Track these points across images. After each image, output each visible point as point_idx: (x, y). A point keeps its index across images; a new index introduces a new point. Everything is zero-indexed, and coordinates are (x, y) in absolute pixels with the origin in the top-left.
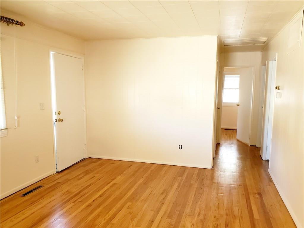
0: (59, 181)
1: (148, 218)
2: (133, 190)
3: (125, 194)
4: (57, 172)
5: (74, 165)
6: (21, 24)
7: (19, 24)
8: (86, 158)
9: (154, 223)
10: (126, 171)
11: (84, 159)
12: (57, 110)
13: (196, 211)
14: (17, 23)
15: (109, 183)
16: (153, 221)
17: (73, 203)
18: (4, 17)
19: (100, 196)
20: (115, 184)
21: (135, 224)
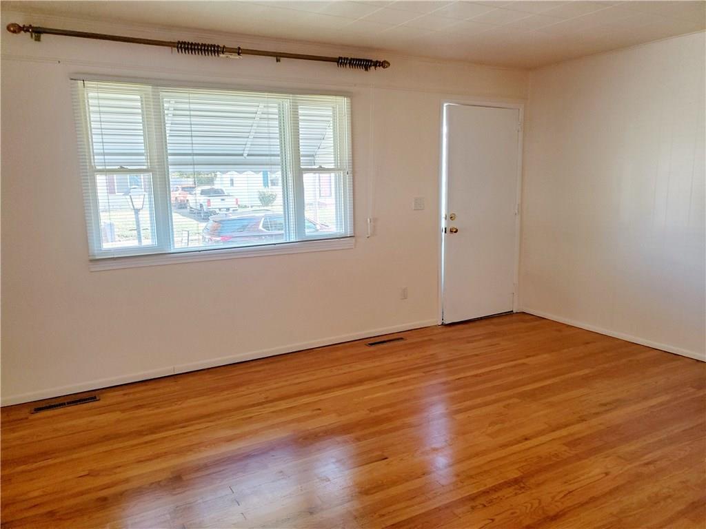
0: (434, 338)
1: (526, 431)
2: (548, 382)
3: (524, 385)
4: (442, 325)
5: (481, 319)
6: (384, 64)
7: (379, 66)
8: (514, 312)
9: (527, 442)
10: (571, 349)
11: (510, 313)
12: (448, 212)
13: (646, 457)
14: (377, 64)
15: (515, 360)
16: (526, 439)
17: (424, 372)
18: (354, 59)
19: (476, 376)
20: (524, 364)
21: (489, 432)
